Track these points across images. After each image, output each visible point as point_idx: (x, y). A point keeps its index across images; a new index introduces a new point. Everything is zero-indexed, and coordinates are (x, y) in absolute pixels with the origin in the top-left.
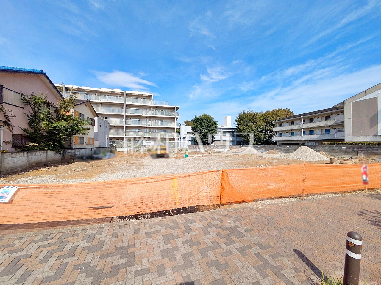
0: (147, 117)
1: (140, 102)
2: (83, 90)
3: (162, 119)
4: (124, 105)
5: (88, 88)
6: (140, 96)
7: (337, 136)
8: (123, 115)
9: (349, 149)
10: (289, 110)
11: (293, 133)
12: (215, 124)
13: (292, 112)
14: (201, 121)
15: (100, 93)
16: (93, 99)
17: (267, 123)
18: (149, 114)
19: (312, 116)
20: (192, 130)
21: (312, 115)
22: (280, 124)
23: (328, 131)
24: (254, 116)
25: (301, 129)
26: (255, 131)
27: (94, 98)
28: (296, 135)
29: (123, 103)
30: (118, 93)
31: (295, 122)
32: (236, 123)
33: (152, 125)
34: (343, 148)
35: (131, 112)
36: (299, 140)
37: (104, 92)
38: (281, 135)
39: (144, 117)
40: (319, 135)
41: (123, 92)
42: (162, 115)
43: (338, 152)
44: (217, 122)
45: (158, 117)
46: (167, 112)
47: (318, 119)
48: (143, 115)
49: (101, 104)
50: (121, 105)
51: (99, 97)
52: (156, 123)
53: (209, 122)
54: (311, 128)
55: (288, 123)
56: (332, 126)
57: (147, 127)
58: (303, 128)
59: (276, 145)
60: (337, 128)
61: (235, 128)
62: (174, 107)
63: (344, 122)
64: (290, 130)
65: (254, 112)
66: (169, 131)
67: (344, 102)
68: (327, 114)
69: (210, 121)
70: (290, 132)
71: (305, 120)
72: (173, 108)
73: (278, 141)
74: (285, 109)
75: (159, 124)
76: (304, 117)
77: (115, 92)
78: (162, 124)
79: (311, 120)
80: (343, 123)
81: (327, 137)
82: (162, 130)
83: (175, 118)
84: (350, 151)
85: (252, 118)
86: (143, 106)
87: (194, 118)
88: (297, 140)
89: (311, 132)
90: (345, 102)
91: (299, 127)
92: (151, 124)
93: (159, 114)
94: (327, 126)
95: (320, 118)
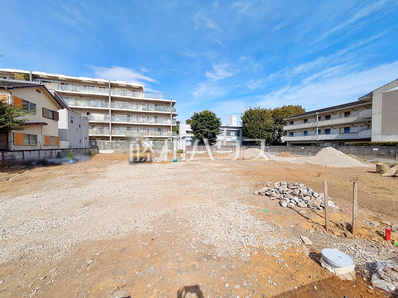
0: (137, 113)
1: (129, 95)
2: (56, 79)
3: (156, 115)
4: (109, 98)
5: (62, 76)
6: (129, 87)
7: (363, 135)
8: (108, 110)
9: (383, 151)
10: (301, 106)
11: (305, 132)
12: (218, 122)
13: (304, 109)
14: (202, 118)
15: (79, 82)
16: (69, 90)
17: (277, 121)
18: (140, 108)
19: (329, 113)
20: (192, 129)
21: (329, 111)
22: (291, 122)
23: (347, 129)
24: (261, 113)
25: (316, 128)
26: (263, 130)
27: (71, 89)
28: (310, 135)
29: (108, 95)
30: (102, 83)
31: (309, 120)
32: (242, 121)
33: (144, 122)
34: (374, 149)
35: (117, 106)
36: (313, 140)
37: (84, 81)
38: (292, 134)
39: (134, 113)
40: (337, 135)
41: (108, 81)
42: (156, 110)
43: (368, 154)
44: (220, 119)
45: (151, 113)
46: (162, 107)
47: (336, 116)
48: (132, 110)
49: (81, 96)
50: (106, 98)
51: (78, 88)
52: (148, 120)
53: (210, 120)
54: (327, 126)
55: (301, 121)
56: (353, 124)
57: (137, 125)
58: (319, 126)
59: (286, 145)
60: (359, 125)
61: (240, 127)
62: (170, 101)
63: (371, 118)
64: (302, 129)
65: (262, 109)
66: (164, 129)
67: (371, 93)
68: (347, 109)
69: (211, 118)
70: (302, 130)
71: (320, 117)
72: (169, 103)
73: (289, 141)
74: (296, 106)
75: (152, 121)
76: (320, 113)
77: (97, 82)
78: (156, 122)
79: (328, 117)
80: (370, 120)
81: (347, 136)
82: (156, 129)
83: (171, 114)
84: (384, 153)
85: (259, 115)
86: (132, 99)
87: (193, 114)
88: (310, 140)
89: (328, 131)
90: (373, 93)
91: (313, 124)
92: (142, 121)
93: (152, 109)
94: (347, 124)
95: (338, 114)
